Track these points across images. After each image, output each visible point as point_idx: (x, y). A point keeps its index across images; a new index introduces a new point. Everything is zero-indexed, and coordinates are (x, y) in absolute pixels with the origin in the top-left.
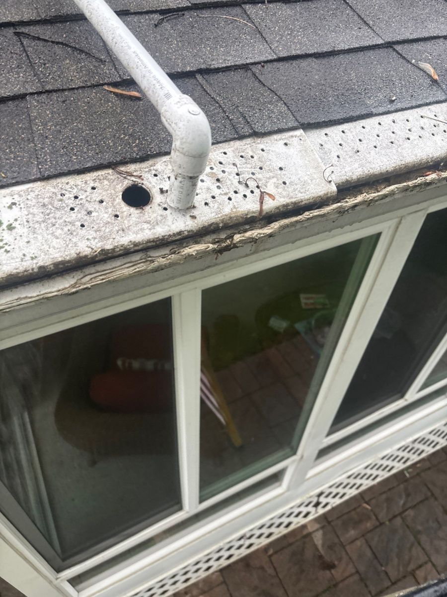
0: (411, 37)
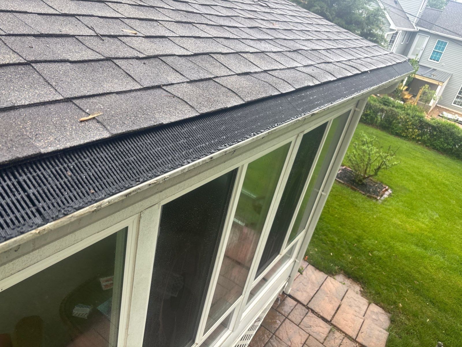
0: (88, 94)
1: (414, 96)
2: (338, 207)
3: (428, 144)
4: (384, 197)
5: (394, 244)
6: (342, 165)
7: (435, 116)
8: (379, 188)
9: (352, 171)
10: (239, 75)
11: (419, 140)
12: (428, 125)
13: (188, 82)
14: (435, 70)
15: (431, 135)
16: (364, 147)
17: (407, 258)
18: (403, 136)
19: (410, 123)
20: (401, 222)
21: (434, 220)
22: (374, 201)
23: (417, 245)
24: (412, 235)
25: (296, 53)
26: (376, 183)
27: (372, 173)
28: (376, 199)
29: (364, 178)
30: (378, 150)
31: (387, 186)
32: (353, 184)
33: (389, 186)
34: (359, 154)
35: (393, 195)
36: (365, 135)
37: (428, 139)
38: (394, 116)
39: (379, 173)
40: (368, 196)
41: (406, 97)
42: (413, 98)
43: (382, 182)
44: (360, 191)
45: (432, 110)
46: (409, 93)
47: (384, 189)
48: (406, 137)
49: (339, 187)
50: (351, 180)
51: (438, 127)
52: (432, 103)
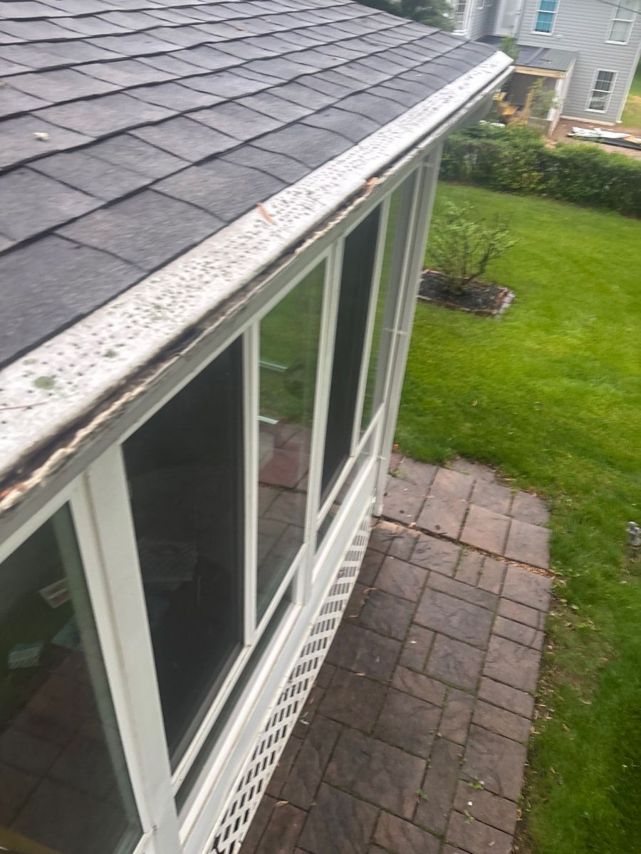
1: (520, 108)
2: (430, 346)
3: (559, 195)
4: (505, 309)
5: (534, 385)
6: (424, 269)
7: (562, 139)
8: (493, 294)
9: (442, 276)
10: (198, 164)
11: (542, 191)
12: (553, 159)
13: (104, 207)
14: (546, 49)
15: (563, 177)
16: (454, 227)
17: (558, 402)
18: (515, 190)
19: (522, 162)
20: (539, 344)
21: (589, 326)
22: (488, 319)
23: (570, 376)
24: (560, 361)
25: (294, 85)
26: (486, 286)
27: (475, 271)
28: (490, 314)
29: (465, 282)
30: (477, 226)
31: (505, 286)
32: (446, 299)
33: (509, 287)
34: (447, 242)
35: (518, 300)
36: (450, 203)
37: (558, 186)
38: (493, 154)
39: (488, 267)
40: (477, 313)
41: (506, 113)
42: (519, 112)
43: (495, 283)
44: (462, 308)
45: (556, 129)
46: (511, 105)
47: (501, 294)
48: (519, 191)
49: (425, 310)
50: (443, 292)
51: (570, 159)
52: (553, 116)
